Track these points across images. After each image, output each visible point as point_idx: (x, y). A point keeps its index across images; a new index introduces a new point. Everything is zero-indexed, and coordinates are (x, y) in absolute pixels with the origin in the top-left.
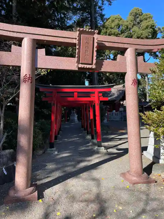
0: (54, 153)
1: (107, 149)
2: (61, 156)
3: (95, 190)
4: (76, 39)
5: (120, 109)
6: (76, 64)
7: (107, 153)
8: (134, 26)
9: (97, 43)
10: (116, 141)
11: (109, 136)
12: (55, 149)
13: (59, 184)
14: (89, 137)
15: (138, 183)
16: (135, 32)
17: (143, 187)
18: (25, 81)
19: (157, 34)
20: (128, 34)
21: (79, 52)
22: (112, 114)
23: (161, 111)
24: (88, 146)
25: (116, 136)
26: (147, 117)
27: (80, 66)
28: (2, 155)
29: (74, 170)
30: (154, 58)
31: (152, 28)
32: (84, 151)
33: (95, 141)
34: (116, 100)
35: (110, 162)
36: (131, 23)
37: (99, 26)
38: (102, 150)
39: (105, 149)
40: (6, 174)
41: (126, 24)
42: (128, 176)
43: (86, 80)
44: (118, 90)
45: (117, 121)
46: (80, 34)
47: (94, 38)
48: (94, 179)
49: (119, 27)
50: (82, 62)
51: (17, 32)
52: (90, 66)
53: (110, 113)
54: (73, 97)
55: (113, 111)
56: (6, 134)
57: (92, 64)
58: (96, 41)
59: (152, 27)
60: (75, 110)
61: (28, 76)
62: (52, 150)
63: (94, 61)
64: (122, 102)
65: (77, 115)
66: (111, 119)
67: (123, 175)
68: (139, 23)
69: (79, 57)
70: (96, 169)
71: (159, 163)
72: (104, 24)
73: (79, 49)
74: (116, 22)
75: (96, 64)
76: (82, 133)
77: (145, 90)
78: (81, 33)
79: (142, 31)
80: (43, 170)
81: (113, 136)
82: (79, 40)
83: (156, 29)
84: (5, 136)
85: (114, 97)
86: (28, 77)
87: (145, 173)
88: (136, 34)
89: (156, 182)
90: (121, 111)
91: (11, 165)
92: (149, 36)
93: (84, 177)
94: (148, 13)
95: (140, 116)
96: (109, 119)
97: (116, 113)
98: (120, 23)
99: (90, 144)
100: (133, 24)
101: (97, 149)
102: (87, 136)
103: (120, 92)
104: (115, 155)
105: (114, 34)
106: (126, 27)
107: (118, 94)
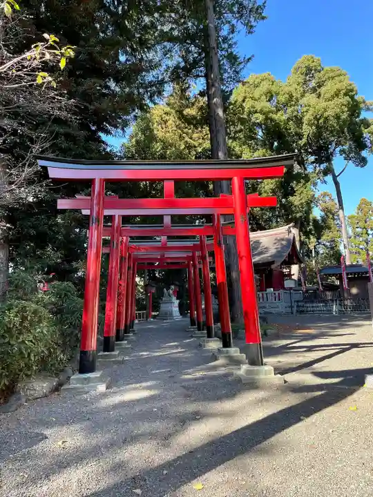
0: (95, 388)
2: (117, 399)
5: (285, 282)
8: (305, 93)
10: (299, 354)
11: (274, 342)
14: (214, 344)
16: (309, 106)
20: (293, 112)
22: (265, 296)
24: (215, 368)
25: (293, 341)
30: (357, 166)
31: (349, 95)
32: (201, 382)
34: (273, 262)
36: (298, 87)
39: (276, 373)
41: (287, 89)
44: (276, 240)
49: (271, 98)
53: (261, 295)
55: (267, 289)
59: (349, 92)
60: (172, 287)
62: (88, 380)
64: (286, 270)
65: (178, 301)
68: (315, 89)
74: (265, 87)
77: (336, 246)
79: (324, 104)
81: (284, 342)
83: (358, 98)
85: (268, 255)
88: (310, 112)
90: (291, 288)
94: (335, 67)
97: (277, 293)
98: (274, 89)
99: (220, 361)
100: (302, 89)
101: (248, 372)
102: (208, 342)
103: (282, 244)
104: (320, 393)
105: (261, 112)
106: (287, 96)
107: (276, 248)
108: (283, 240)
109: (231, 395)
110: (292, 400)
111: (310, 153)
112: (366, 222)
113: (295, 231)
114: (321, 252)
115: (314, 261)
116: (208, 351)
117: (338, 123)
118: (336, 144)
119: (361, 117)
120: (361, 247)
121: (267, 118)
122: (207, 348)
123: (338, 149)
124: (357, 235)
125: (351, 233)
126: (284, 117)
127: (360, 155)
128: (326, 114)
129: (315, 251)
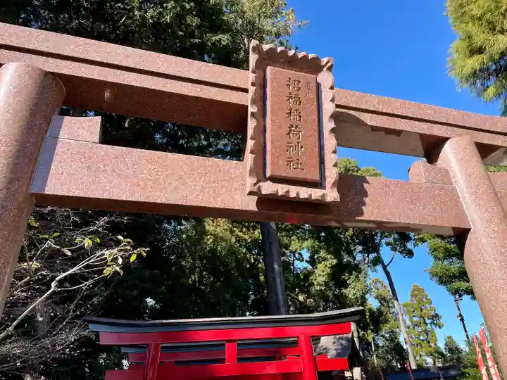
4: (246, 91)
6: (250, 182)
27: (268, 188)
30: (405, 257)
47: (318, 85)
50: (277, 173)
52: (315, 194)
63: (331, 173)
64: (347, 374)
69: (260, 151)
75: (340, 184)
77: (396, 338)
103: (342, 344)
107: (336, 350)
111: (357, 244)
112: (421, 310)
113: (354, 328)
114: (381, 345)
115: (375, 356)
118: (381, 236)
120: (421, 338)
123: (383, 241)
124: (416, 325)
125: (408, 322)
127: (405, 246)
129: (375, 344)
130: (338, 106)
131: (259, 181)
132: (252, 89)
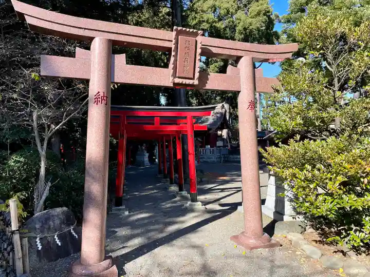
0: (124, 213)
1: (205, 205)
2: (135, 217)
3: (198, 260)
4: (172, 41)
5: (217, 142)
6: (171, 78)
7: (206, 211)
8: (239, 10)
9: (201, 48)
10: (217, 193)
11: (205, 186)
12: (123, 207)
13: (143, 256)
14: (174, 188)
15: (256, 248)
16: (240, 20)
17: (265, 252)
18: (97, 102)
19: (273, 25)
20: (229, 23)
21: (176, 61)
22: (204, 150)
23: (289, 145)
24: (175, 202)
25: (215, 185)
26: (269, 154)
27: (177, 80)
28: (53, 216)
29: (160, 236)
31: (266, 15)
32: (170, 209)
33: (184, 193)
34: (211, 129)
35: (214, 223)
36: (234, 4)
37: (185, 9)
38: (199, 206)
39: (202, 205)
40: (60, 244)
41: (226, 5)
42: (243, 238)
43: (161, 94)
45: (213, 162)
46: (177, 35)
47: (196, 41)
48: (194, 247)
49: (215, 10)
50: (180, 76)
51: (85, 29)
52: (191, 82)
54: (153, 124)
55: (206, 146)
56: (49, 184)
57: (193, 79)
58: (199, 46)
59: (267, 13)
60: (145, 145)
61: (102, 94)
62: (121, 209)
63: (197, 75)
64: (219, 133)
65: (148, 154)
66: (204, 160)
67: (235, 238)
68: (245, 6)
69: (175, 68)
70: (196, 232)
71: (283, 220)
72: (193, 5)
73: (176, 56)
75: (199, 79)
76: (161, 182)
78: (179, 33)
79: (251, 20)
80: (112, 238)
81: (210, 186)
82: (177, 43)
83: (273, 17)
84: (48, 188)
85: (208, 124)
86: (102, 97)
87: (266, 234)
88: (241, 24)
89: (281, 245)
90: (219, 147)
91: (66, 230)
92: (262, 27)
93: (180, 244)
95: (259, 154)
96: (201, 160)
97: (212, 149)
98: (217, 4)
99: (178, 198)
100: (236, 6)
101: (190, 205)
102: (170, 186)
103: (217, 116)
104: (218, 213)
105: (207, 22)
106: (226, 10)
107: (213, 119)
108: (218, 113)
109: (183, 214)
110: (208, 216)
113: (227, 106)
116: (171, 192)
117: (258, 34)
119: (274, 30)
121: (211, 27)
122: (169, 190)
124: (269, 106)
126: (223, 26)
128: (251, 27)
130: (202, 45)
131: (174, 78)
132: (174, 41)
